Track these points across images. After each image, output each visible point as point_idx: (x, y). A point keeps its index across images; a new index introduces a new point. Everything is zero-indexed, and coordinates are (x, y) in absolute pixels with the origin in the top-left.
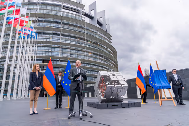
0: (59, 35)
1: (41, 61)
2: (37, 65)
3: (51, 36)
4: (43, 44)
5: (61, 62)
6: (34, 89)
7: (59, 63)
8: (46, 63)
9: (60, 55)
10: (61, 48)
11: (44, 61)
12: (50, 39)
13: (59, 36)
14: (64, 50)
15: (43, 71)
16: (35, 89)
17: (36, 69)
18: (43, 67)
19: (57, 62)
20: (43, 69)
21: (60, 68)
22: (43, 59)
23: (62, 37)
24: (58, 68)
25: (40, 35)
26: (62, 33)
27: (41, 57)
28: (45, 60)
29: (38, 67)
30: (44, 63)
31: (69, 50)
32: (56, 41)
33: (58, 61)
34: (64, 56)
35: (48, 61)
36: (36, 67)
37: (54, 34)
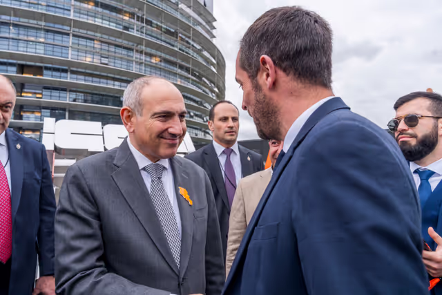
1: (14, 69)
4: (16, 19)
5: (75, 76)
7: (69, 79)
8: (32, 76)
9: (71, 56)
10: (74, 36)
11: (22, 68)
12: (38, 4)
14: (83, 42)
15: (21, 96)
18: (22, 85)
19: (63, 74)
20: (21, 92)
21: (71, 91)
22: (19, 62)
23: (77, 3)
24: (65, 90)
27: (11, 56)
28: (27, 66)
30: (24, 75)
31: (97, 44)
32: (59, 13)
33: (65, 71)
34: (84, 59)
35: (39, 70)
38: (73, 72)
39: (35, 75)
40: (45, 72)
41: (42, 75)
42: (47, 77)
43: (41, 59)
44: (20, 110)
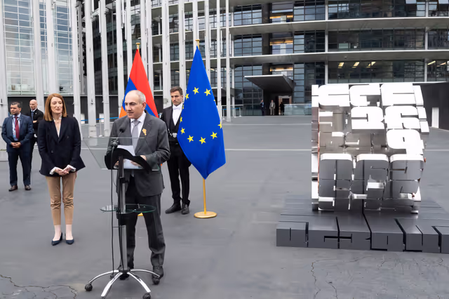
2: (54, 99)
6: (52, 172)
16: (56, 175)
17: (53, 110)
24: (321, 3)
29: (55, 103)
36: (52, 105)
44: (269, 40)
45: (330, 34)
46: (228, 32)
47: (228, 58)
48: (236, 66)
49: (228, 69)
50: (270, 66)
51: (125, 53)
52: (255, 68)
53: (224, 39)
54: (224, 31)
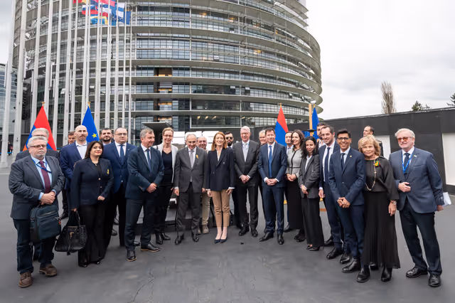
0: (187, 10)
1: (152, 72)
3: (170, 13)
4: (153, 34)
5: (195, 73)
7: (191, 75)
8: (164, 76)
9: (190, 57)
10: (193, 41)
11: (157, 71)
12: (166, 20)
13: (186, 14)
14: (199, 45)
15: (158, 92)
18: (158, 84)
19: (186, 72)
20: (158, 89)
21: (192, 85)
22: (156, 67)
23: (194, 15)
24: (187, 84)
25: (146, 12)
26: (194, 7)
27: (150, 63)
28: (161, 68)
30: (160, 76)
31: (210, 46)
32: (181, 26)
33: (188, 69)
34: (201, 58)
35: (168, 71)
37: (175, 9)
38: (193, 70)
39: (167, 75)
40: (174, 72)
41: (171, 74)
42: (175, 75)
43: (170, 63)
44: (157, 102)
45: (193, 101)
46: (130, 96)
47: (130, 112)
48: (136, 117)
49: (130, 118)
50: (157, 117)
51: (70, 104)
52: (149, 118)
53: (128, 100)
54: (127, 96)
